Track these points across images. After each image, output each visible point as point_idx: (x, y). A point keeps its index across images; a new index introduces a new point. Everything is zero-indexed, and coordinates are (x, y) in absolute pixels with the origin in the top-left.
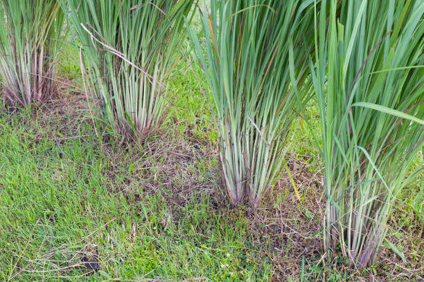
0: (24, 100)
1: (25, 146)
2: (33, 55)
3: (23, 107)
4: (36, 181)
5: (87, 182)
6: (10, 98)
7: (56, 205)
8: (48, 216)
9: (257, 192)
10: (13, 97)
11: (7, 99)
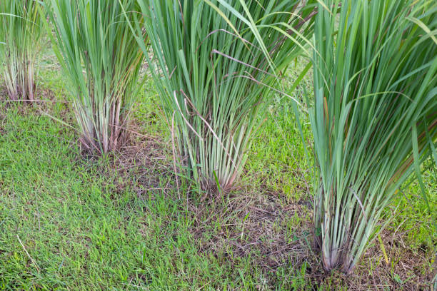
0: (101, 147)
1: (107, 197)
2: (112, 106)
3: (100, 155)
4: (123, 236)
5: (176, 240)
6: (86, 145)
7: (147, 263)
8: (139, 275)
9: (354, 260)
10: (89, 144)
11: (83, 145)
